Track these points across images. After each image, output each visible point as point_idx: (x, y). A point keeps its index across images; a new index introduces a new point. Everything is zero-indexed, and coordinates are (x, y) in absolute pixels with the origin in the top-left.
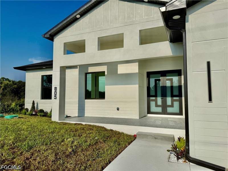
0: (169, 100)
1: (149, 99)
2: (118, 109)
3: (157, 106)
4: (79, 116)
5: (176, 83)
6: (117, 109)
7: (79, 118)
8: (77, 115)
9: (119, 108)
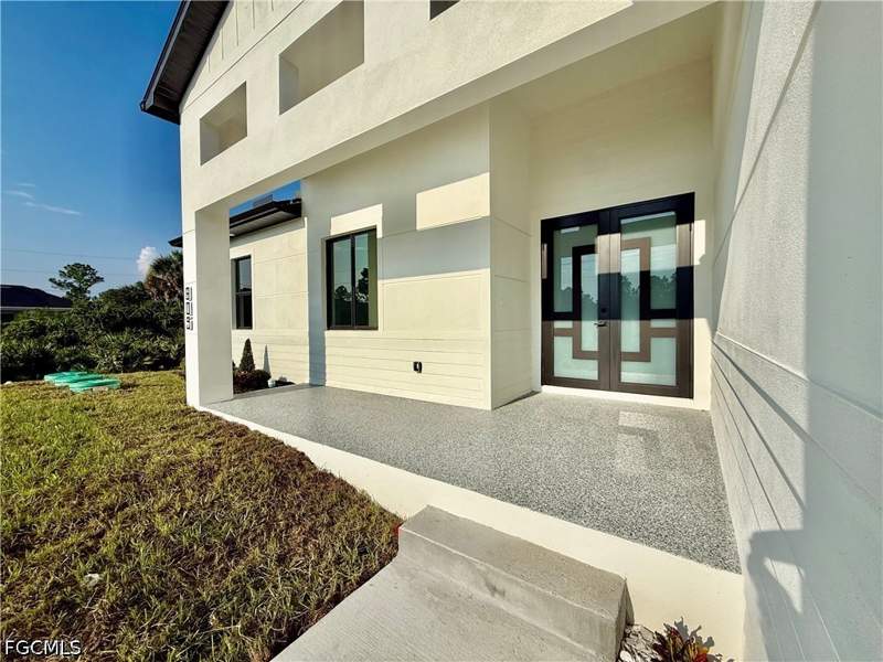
0: (630, 332)
1: (551, 326)
2: (418, 367)
3: (579, 353)
4: (311, 385)
5: (664, 260)
6: (415, 369)
7: (314, 389)
8: (307, 381)
9: (420, 364)
